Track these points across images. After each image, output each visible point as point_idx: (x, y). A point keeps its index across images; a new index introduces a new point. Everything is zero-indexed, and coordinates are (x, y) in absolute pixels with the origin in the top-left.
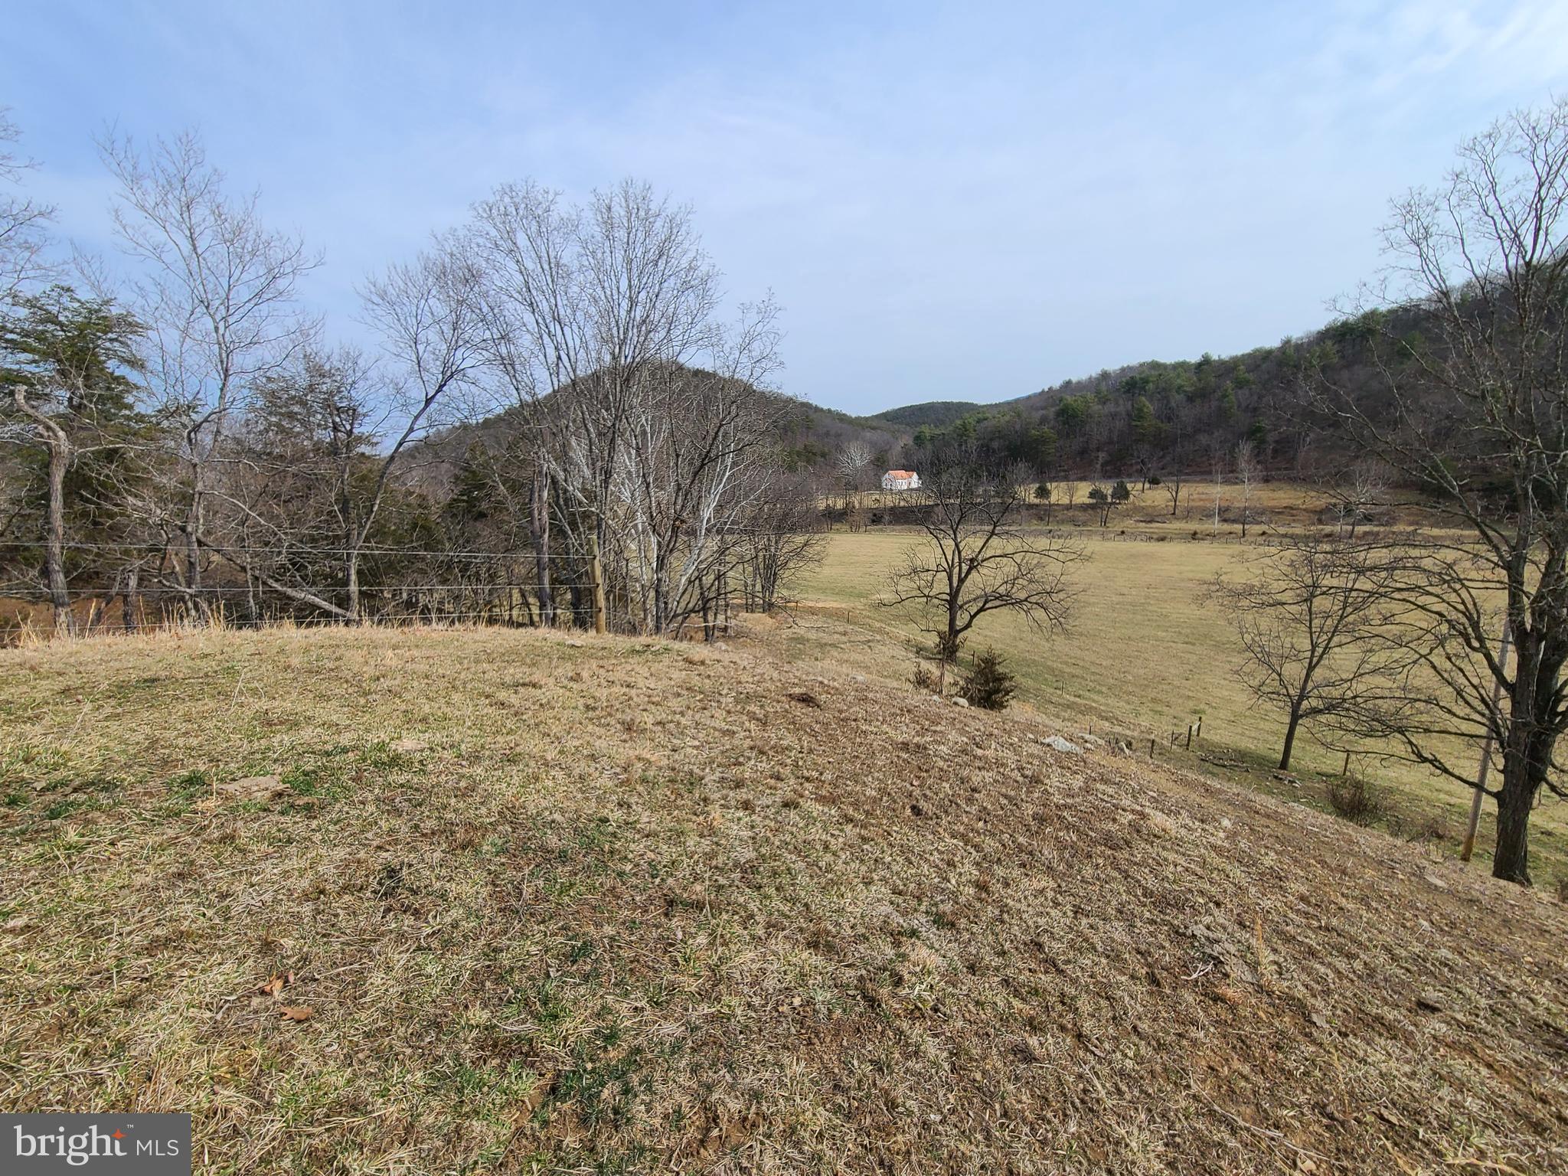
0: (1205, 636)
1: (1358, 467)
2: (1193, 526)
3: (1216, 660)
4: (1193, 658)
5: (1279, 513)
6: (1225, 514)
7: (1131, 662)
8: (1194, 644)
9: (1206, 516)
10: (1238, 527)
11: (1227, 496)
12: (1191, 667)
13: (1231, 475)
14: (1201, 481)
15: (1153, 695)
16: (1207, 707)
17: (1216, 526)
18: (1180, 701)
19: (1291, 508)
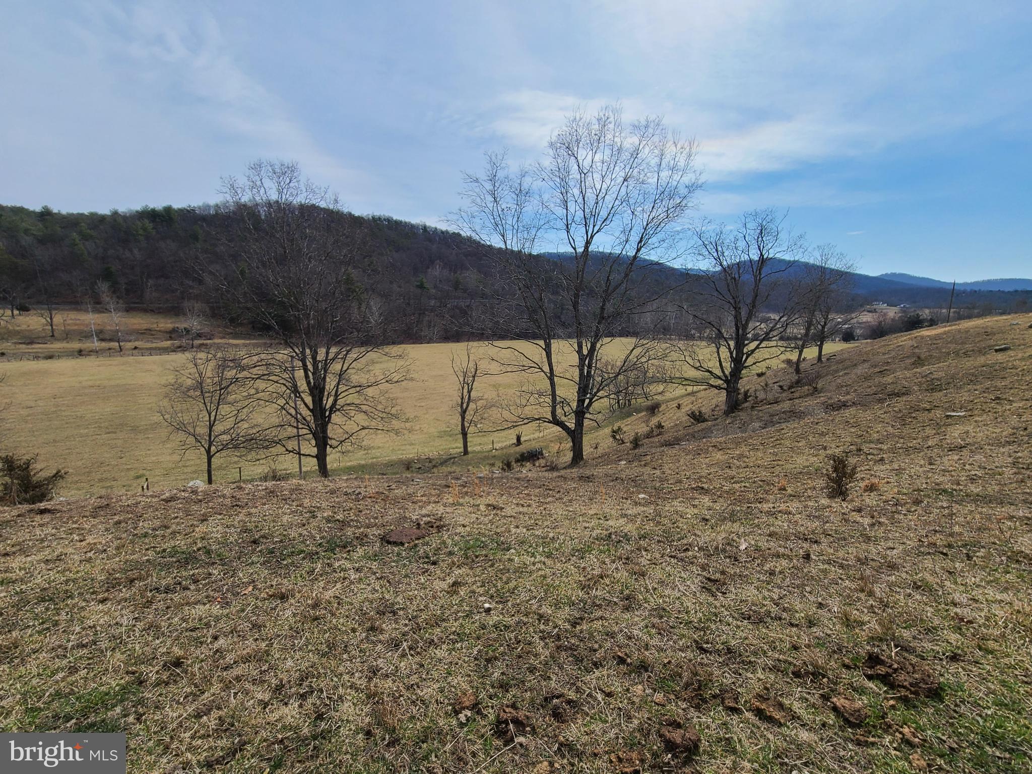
0: (121, 424)
1: (186, 304)
2: (77, 345)
3: (137, 439)
4: (119, 442)
5: (144, 333)
6: (102, 336)
7: (65, 459)
8: (115, 433)
9: (85, 337)
10: (115, 345)
11: (99, 322)
12: (120, 449)
13: (98, 306)
14: (70, 310)
15: (99, 476)
16: (145, 472)
17: (96, 344)
18: (123, 474)
19: (150, 330)
